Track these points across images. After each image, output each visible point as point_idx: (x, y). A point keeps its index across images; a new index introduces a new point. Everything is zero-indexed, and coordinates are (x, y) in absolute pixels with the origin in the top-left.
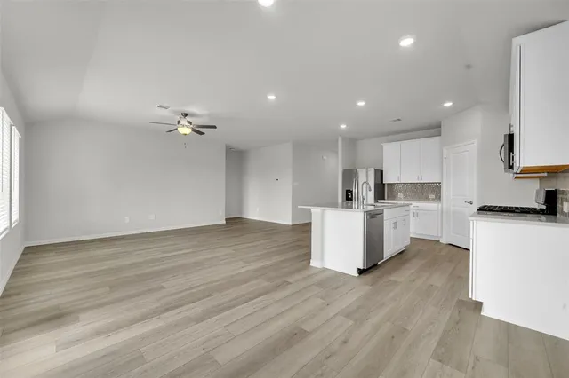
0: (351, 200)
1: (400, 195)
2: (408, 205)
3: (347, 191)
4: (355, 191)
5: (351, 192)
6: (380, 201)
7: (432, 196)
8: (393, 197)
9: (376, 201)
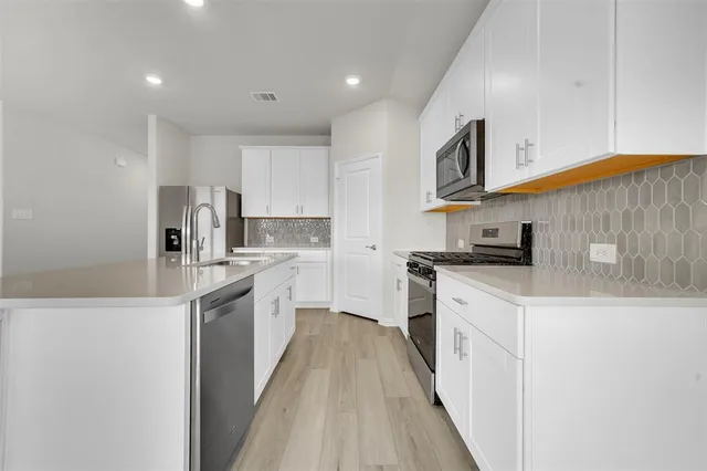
0: (178, 248)
1: (270, 239)
2: (293, 256)
3: (169, 232)
4: (185, 231)
5: (178, 233)
6: (237, 250)
7: (314, 239)
8: (257, 241)
9: (229, 251)
